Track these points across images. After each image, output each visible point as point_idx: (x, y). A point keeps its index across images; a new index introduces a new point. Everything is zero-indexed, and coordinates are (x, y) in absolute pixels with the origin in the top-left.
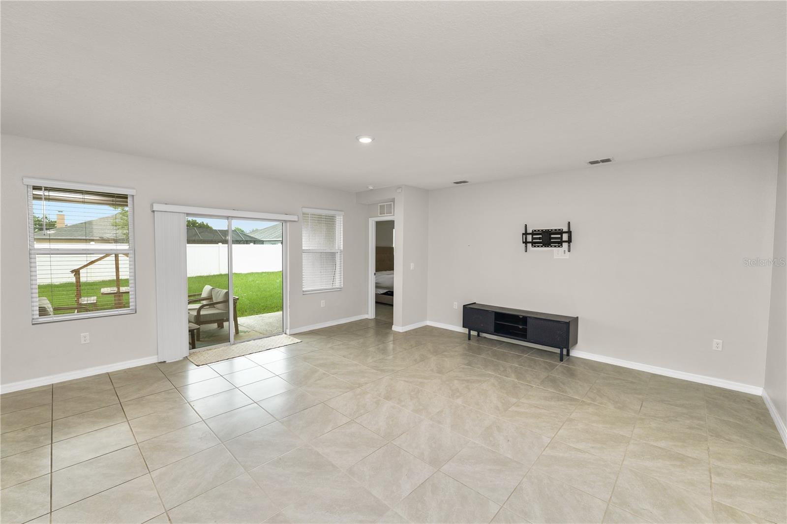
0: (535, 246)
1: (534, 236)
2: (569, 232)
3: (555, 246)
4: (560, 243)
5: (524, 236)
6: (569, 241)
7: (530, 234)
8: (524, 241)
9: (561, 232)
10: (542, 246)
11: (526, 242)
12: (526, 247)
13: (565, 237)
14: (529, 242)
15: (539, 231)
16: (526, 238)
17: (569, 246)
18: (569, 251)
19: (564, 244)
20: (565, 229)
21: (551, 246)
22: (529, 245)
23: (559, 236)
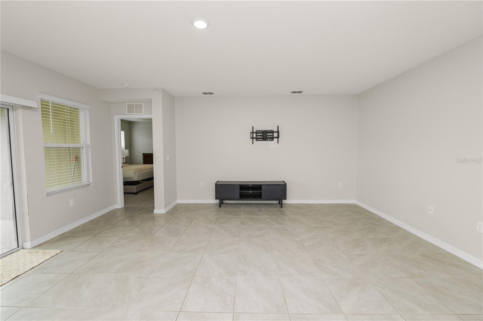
0: (258, 141)
1: (257, 134)
2: (278, 132)
3: (270, 140)
4: (272, 139)
5: (252, 134)
6: (278, 137)
7: (255, 133)
8: (252, 137)
9: (272, 132)
10: (262, 140)
11: (253, 138)
12: (253, 141)
13: (275, 135)
14: (255, 138)
15: (260, 131)
16: (253, 135)
17: (278, 140)
18: (278, 143)
19: (274, 139)
20: (275, 130)
21: (267, 140)
22: (255, 140)
23: (272, 134)
